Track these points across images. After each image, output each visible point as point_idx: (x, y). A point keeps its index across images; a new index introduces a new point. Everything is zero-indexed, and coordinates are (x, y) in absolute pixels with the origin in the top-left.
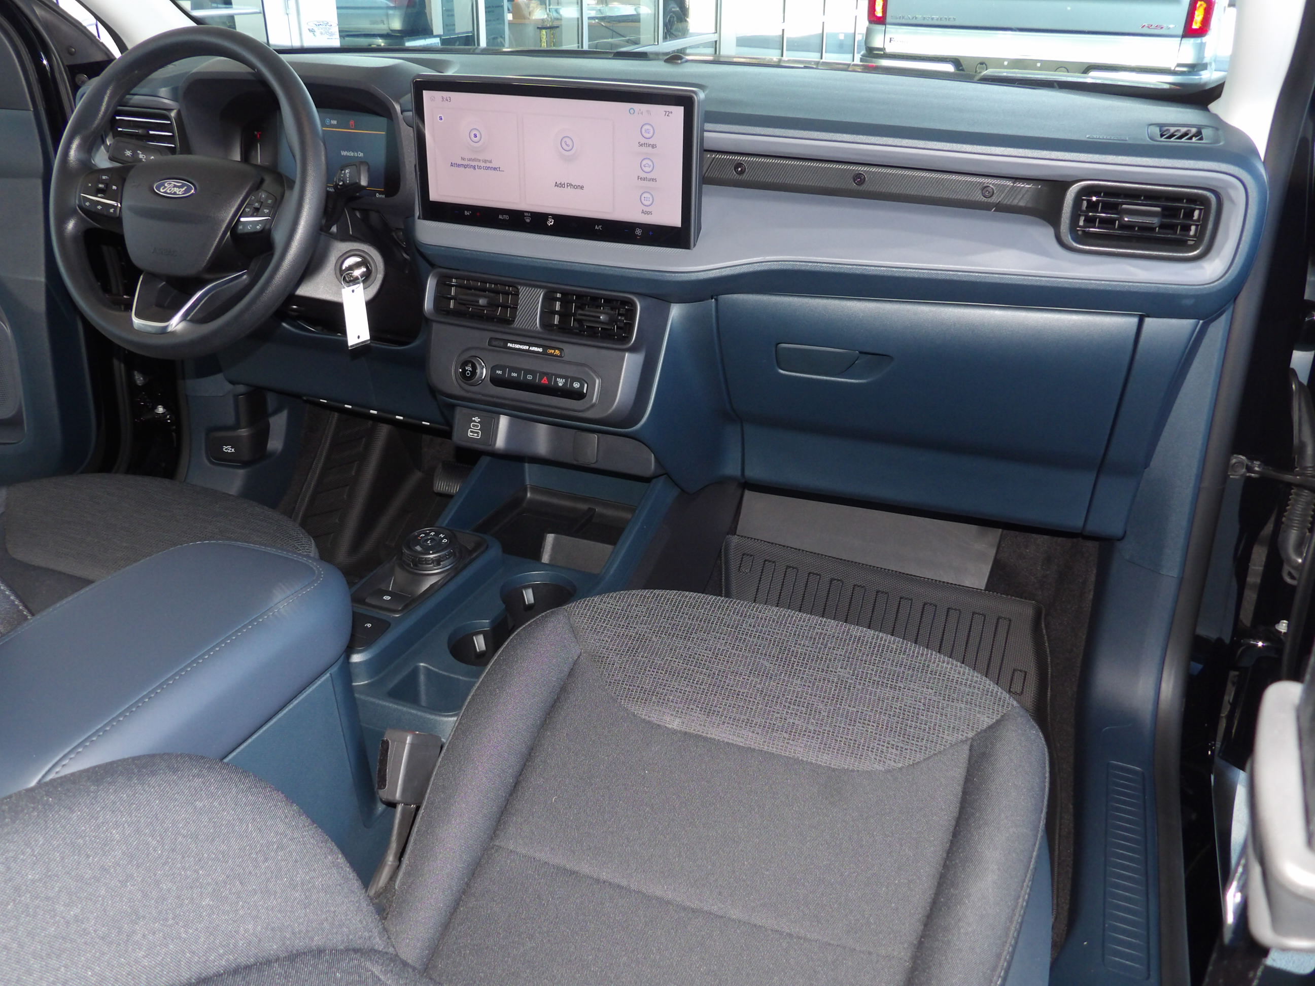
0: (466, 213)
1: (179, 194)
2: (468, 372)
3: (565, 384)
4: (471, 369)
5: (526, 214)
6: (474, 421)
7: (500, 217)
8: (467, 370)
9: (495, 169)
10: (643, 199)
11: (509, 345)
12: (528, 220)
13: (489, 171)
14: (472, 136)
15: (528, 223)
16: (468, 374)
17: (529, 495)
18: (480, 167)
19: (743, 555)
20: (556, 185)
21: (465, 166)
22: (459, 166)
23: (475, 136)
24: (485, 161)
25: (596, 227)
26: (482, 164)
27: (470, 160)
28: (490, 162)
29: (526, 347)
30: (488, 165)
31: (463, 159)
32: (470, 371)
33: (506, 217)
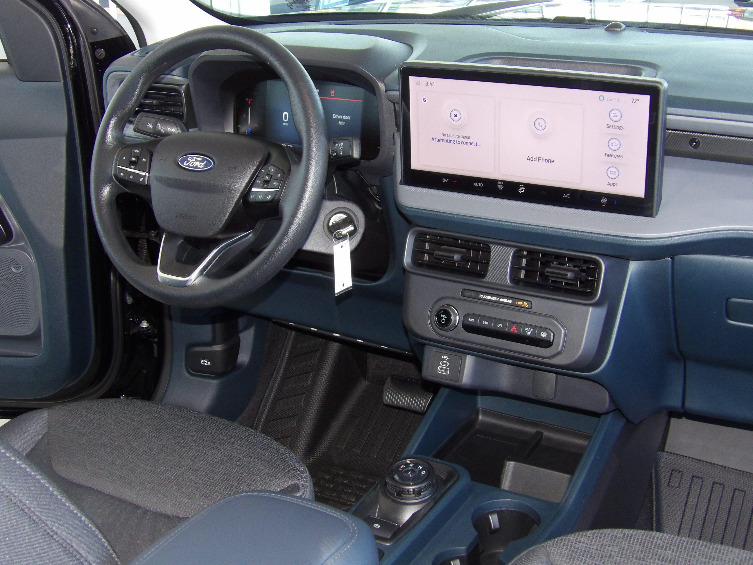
0: (444, 180)
1: (200, 168)
2: (444, 319)
3: (532, 333)
4: (445, 317)
5: (499, 183)
6: (443, 359)
7: (475, 184)
8: (443, 318)
9: (472, 144)
10: (609, 172)
11: (481, 296)
12: (501, 188)
13: (467, 146)
14: (453, 116)
15: (500, 190)
16: (443, 321)
17: (480, 417)
18: (458, 142)
19: (673, 470)
20: (528, 159)
21: (445, 141)
22: (439, 140)
23: (456, 116)
24: (464, 137)
25: (564, 196)
26: (461, 140)
27: (450, 136)
28: (469, 138)
29: (497, 299)
30: (466, 140)
31: (443, 135)
32: (445, 318)
33: (481, 185)
